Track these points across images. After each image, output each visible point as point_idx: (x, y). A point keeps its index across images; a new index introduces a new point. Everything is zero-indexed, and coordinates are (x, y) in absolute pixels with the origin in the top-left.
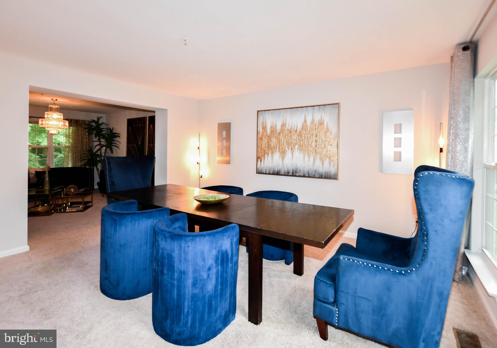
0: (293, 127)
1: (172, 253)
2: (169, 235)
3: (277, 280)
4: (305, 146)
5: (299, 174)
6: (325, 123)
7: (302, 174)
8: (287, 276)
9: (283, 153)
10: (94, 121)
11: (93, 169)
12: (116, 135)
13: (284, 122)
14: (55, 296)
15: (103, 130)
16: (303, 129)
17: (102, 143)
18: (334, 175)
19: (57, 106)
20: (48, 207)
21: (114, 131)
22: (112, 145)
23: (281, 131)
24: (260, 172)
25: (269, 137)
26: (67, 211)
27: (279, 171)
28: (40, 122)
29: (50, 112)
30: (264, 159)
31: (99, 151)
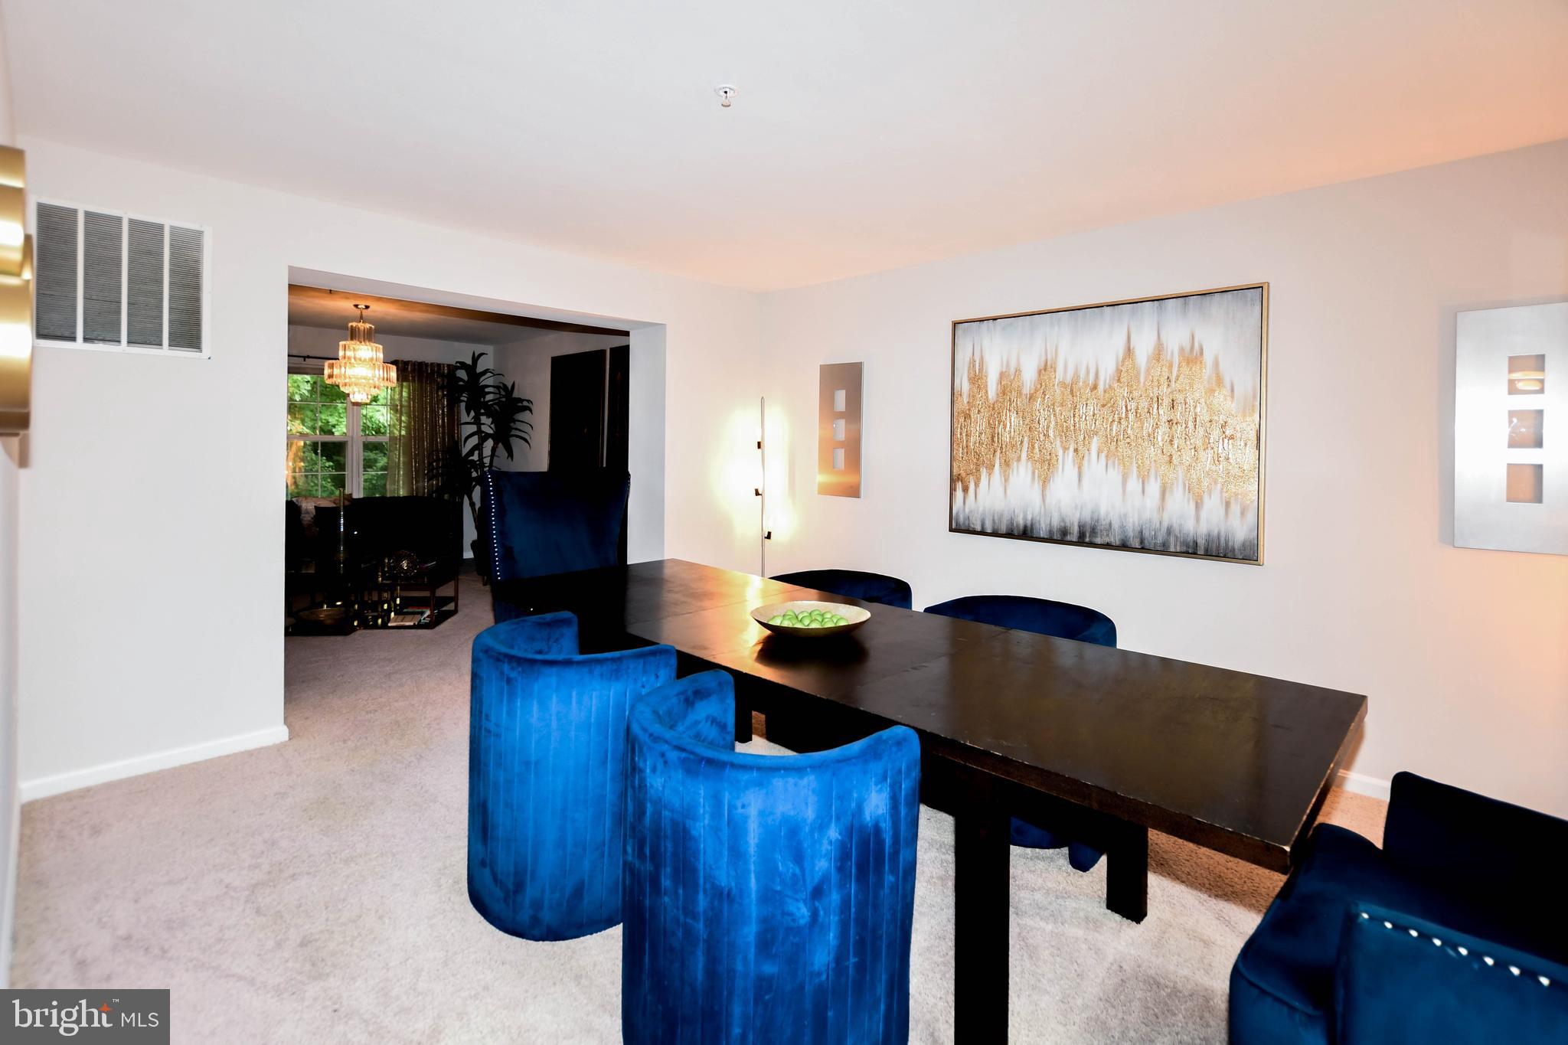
0: (1082, 374)
1: (689, 823)
2: (679, 758)
3: (1049, 927)
4: (1128, 440)
5: (1106, 540)
6: (1208, 358)
7: (1115, 539)
8: (1082, 914)
9: (1045, 467)
10: (463, 365)
11: (461, 504)
12: (520, 404)
13: (1049, 357)
14: (344, 900)
15: (487, 390)
16: (1122, 380)
17: (485, 428)
18: (1244, 545)
19: (368, 326)
20: (343, 609)
21: (516, 395)
22: (512, 433)
23: (1036, 391)
24: (963, 528)
25: (993, 409)
26: (389, 625)
27: (1029, 523)
28: (327, 371)
29: (353, 342)
30: (977, 485)
31: (476, 453)
